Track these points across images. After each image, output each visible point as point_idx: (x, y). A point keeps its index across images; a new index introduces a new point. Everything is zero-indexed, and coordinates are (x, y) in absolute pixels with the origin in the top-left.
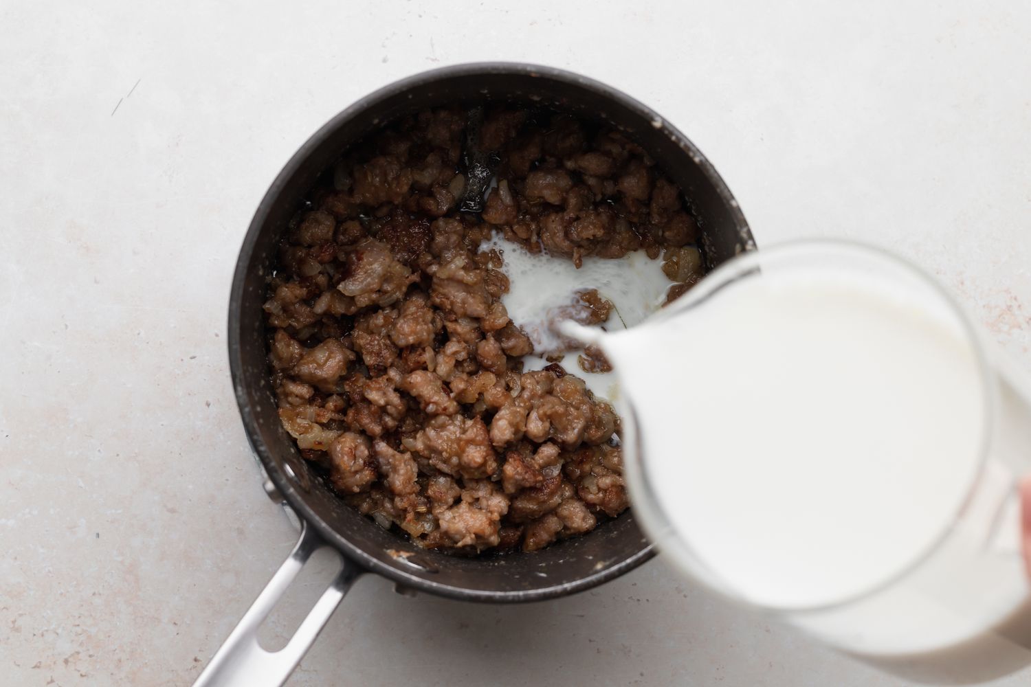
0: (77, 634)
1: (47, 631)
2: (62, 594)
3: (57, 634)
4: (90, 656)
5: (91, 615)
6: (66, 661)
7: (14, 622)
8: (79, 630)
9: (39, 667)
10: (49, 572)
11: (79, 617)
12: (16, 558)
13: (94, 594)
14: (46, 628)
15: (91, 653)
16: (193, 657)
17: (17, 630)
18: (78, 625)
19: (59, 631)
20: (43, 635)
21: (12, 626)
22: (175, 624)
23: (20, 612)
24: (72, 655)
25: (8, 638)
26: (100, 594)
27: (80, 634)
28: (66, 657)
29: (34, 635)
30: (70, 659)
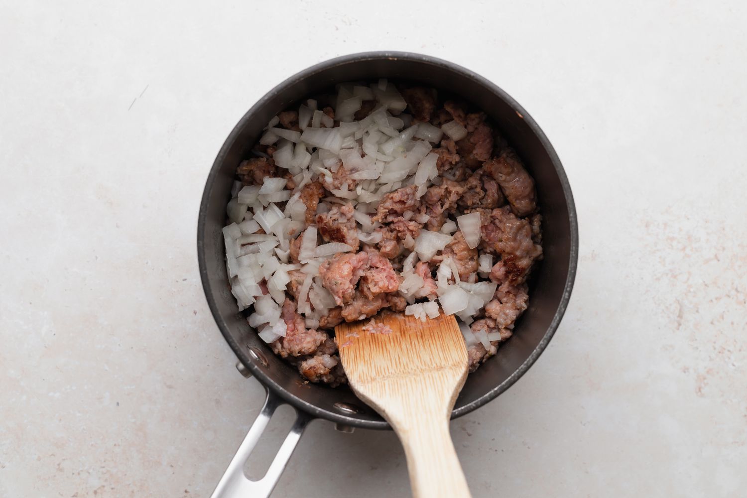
0: (103, 473)
1: (82, 471)
2: (92, 445)
3: (89, 473)
4: (112, 489)
5: (113, 460)
6: (95, 492)
7: (59, 465)
8: (104, 470)
9: (76, 496)
10: (84, 429)
11: (105, 461)
12: (60, 420)
13: (115, 445)
14: (81, 469)
15: (113, 486)
16: (184, 490)
17: (61, 470)
18: (104, 467)
19: (91, 471)
20: (79, 474)
21: (57, 467)
22: (172, 466)
23: (63, 458)
24: (99, 488)
25: (55, 476)
26: (119, 445)
27: (105, 473)
28: (95, 489)
29: (73, 474)
30: (98, 491)
